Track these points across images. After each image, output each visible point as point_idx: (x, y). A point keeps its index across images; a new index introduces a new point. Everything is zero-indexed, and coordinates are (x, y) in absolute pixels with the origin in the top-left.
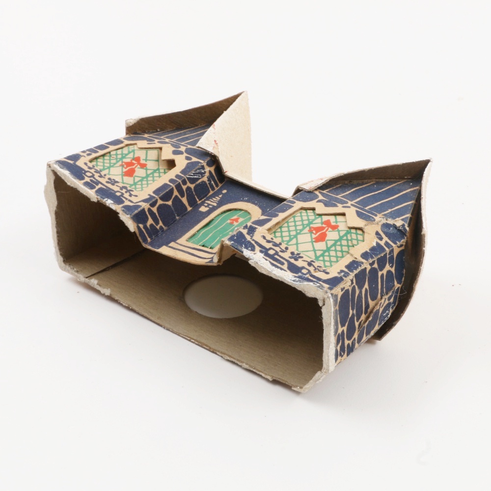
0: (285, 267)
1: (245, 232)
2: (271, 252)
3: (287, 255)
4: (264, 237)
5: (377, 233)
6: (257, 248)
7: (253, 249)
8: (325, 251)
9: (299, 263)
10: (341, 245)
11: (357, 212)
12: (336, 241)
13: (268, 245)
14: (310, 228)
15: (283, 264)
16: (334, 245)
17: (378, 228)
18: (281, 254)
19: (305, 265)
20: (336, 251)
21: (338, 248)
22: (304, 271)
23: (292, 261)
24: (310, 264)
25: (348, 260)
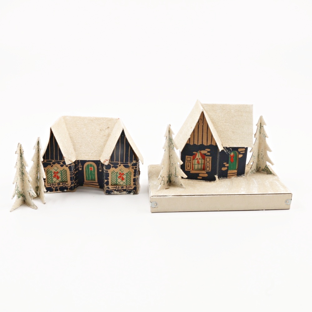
0: (122, 191)
1: (107, 189)
2: (117, 190)
3: (120, 188)
4: (112, 187)
5: (132, 168)
6: (113, 191)
7: (113, 192)
8: (126, 182)
9: (125, 188)
10: (128, 177)
11: (123, 165)
12: (126, 178)
13: (115, 189)
14: (118, 177)
15: (121, 191)
16: (127, 178)
17: (132, 167)
18: (119, 189)
19: (126, 188)
20: (128, 179)
21: (128, 178)
22: (127, 189)
23: (122, 189)
24: (127, 187)
25: (132, 181)
